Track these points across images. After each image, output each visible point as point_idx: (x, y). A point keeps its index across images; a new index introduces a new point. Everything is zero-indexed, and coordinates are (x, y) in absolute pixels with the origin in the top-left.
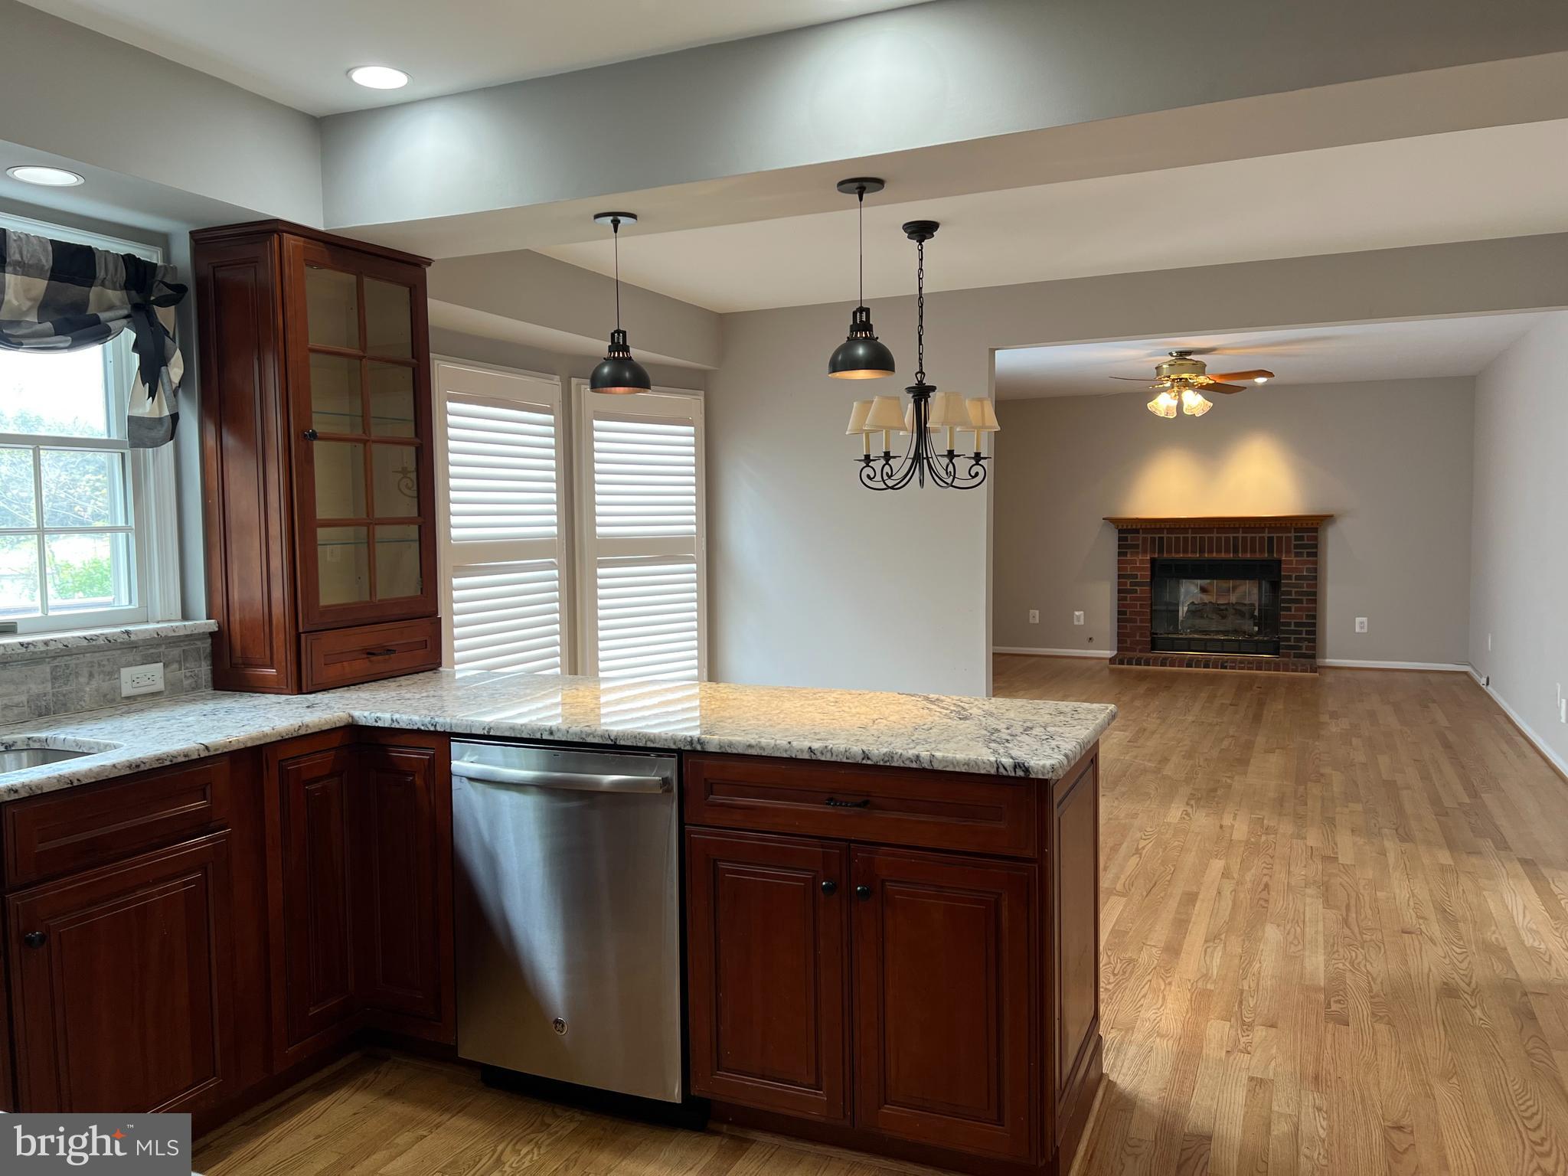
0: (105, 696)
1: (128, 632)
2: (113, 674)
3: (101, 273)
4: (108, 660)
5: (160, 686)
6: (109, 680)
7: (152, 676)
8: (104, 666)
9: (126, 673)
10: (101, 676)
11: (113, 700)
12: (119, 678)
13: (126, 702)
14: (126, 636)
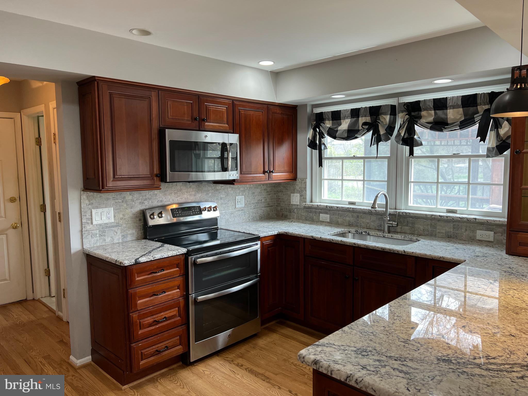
0: (470, 237)
1: (475, 219)
2: (474, 231)
3: (479, 101)
4: (473, 226)
5: (491, 239)
6: (473, 233)
7: (489, 235)
8: (471, 228)
9: (478, 232)
10: (470, 231)
11: (474, 239)
12: (476, 233)
13: (478, 241)
14: (474, 220)
